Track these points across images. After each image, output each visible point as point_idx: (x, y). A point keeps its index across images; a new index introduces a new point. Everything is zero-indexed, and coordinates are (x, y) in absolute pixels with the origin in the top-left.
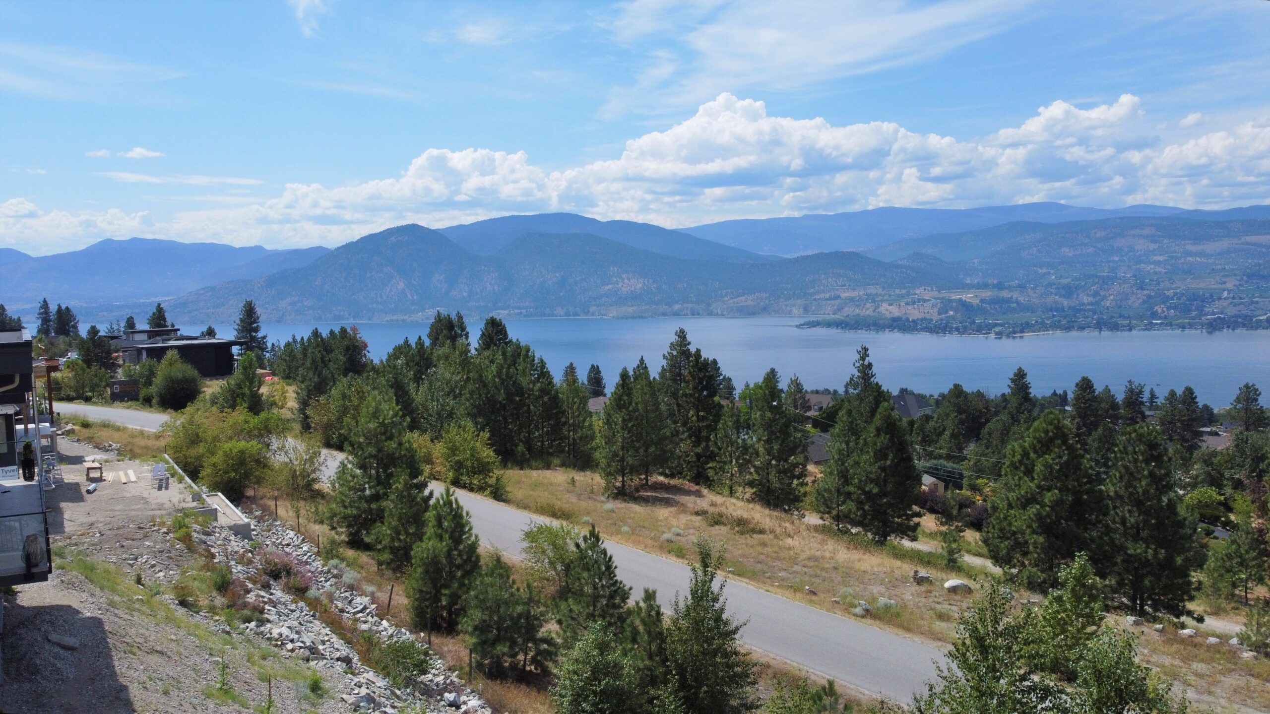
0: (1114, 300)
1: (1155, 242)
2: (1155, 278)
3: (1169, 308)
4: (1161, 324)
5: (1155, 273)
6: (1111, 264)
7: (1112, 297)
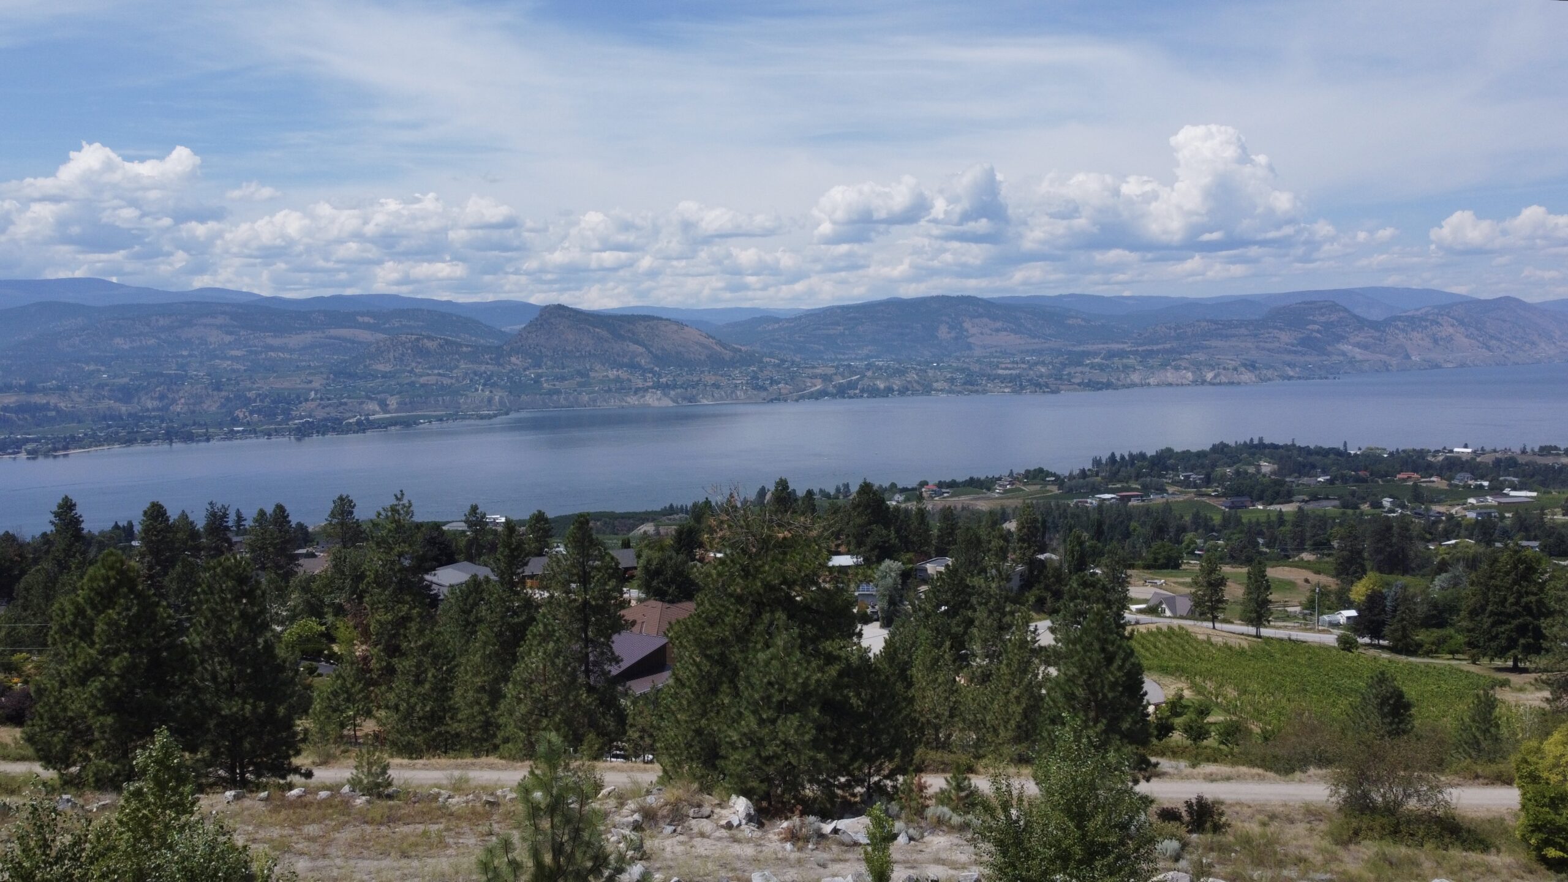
0: (187, 404)
1: (231, 333)
2: (234, 376)
3: (251, 413)
4: (244, 431)
5: (234, 371)
6: (180, 360)
7: (183, 401)
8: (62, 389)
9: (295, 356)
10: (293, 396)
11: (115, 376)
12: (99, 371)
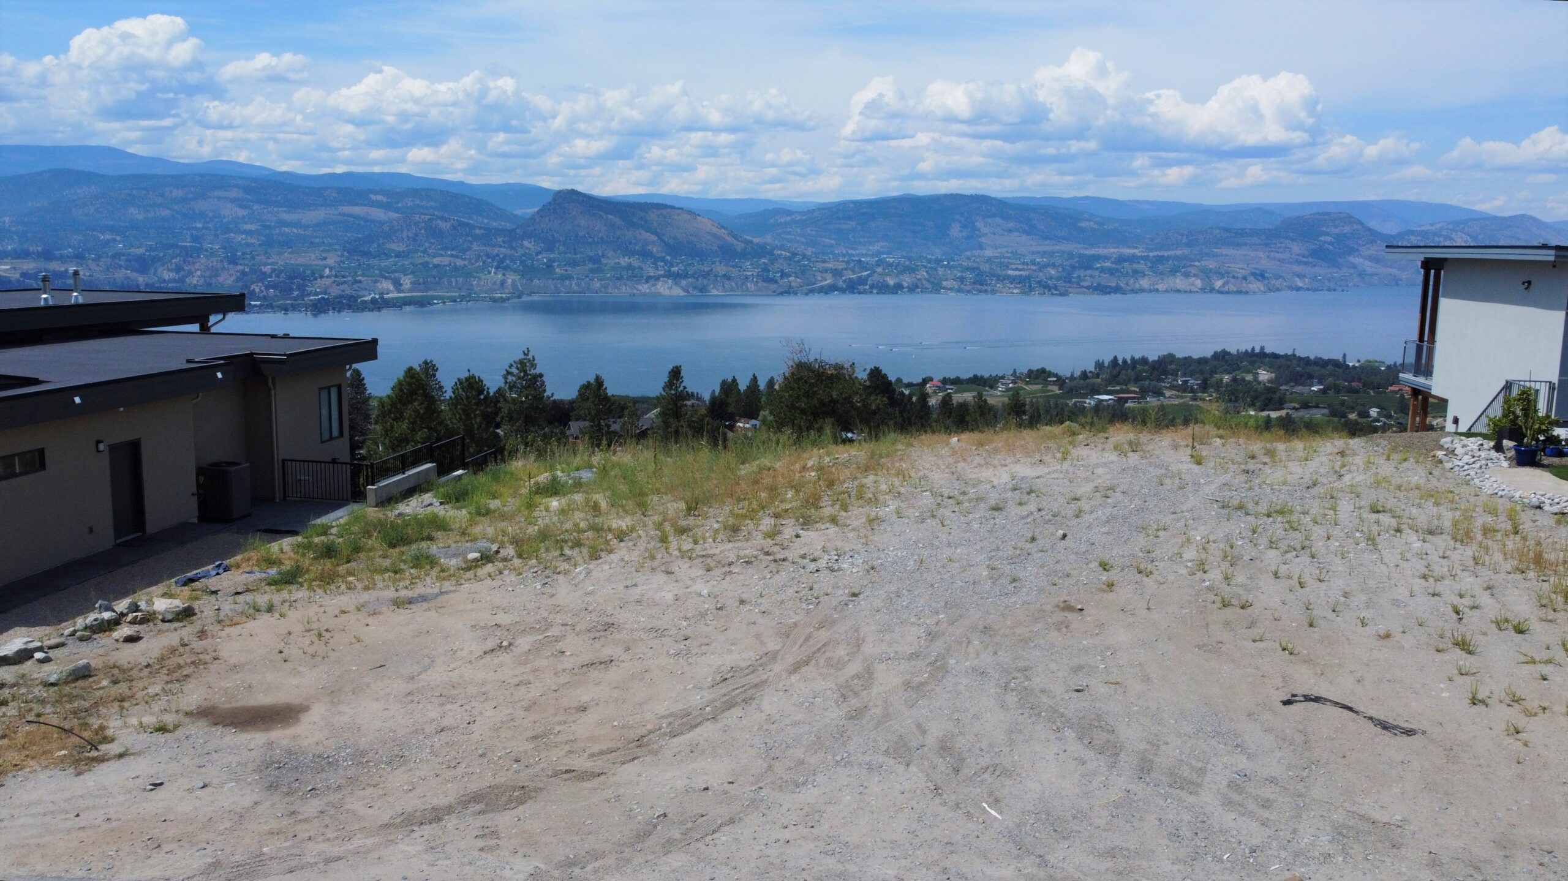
0: (202, 276)
1: (245, 207)
2: (248, 250)
3: (267, 288)
4: (261, 305)
5: (248, 245)
6: (194, 232)
7: (199, 273)
8: (79, 257)
9: (309, 232)
10: (308, 272)
11: (131, 246)
12: (114, 240)
